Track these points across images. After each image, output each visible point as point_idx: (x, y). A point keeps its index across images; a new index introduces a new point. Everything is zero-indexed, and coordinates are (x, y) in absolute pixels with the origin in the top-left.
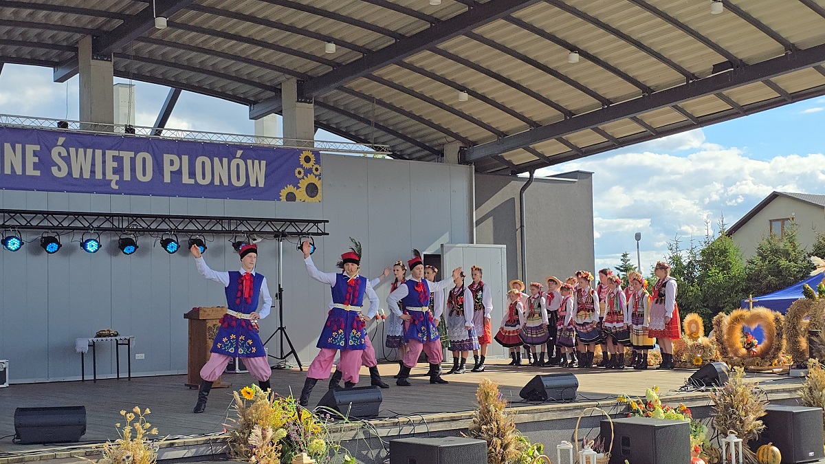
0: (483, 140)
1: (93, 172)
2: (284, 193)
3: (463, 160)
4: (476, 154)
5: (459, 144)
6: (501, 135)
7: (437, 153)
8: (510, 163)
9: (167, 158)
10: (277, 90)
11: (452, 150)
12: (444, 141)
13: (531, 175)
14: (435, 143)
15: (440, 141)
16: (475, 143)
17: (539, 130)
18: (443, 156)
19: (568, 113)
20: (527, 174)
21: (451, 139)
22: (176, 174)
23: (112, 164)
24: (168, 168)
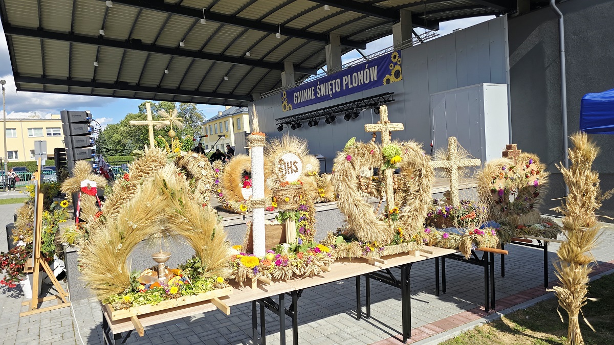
1: (326, 92)
2: (385, 80)
9: (344, 78)
22: (347, 85)
23: (330, 87)
24: (345, 83)
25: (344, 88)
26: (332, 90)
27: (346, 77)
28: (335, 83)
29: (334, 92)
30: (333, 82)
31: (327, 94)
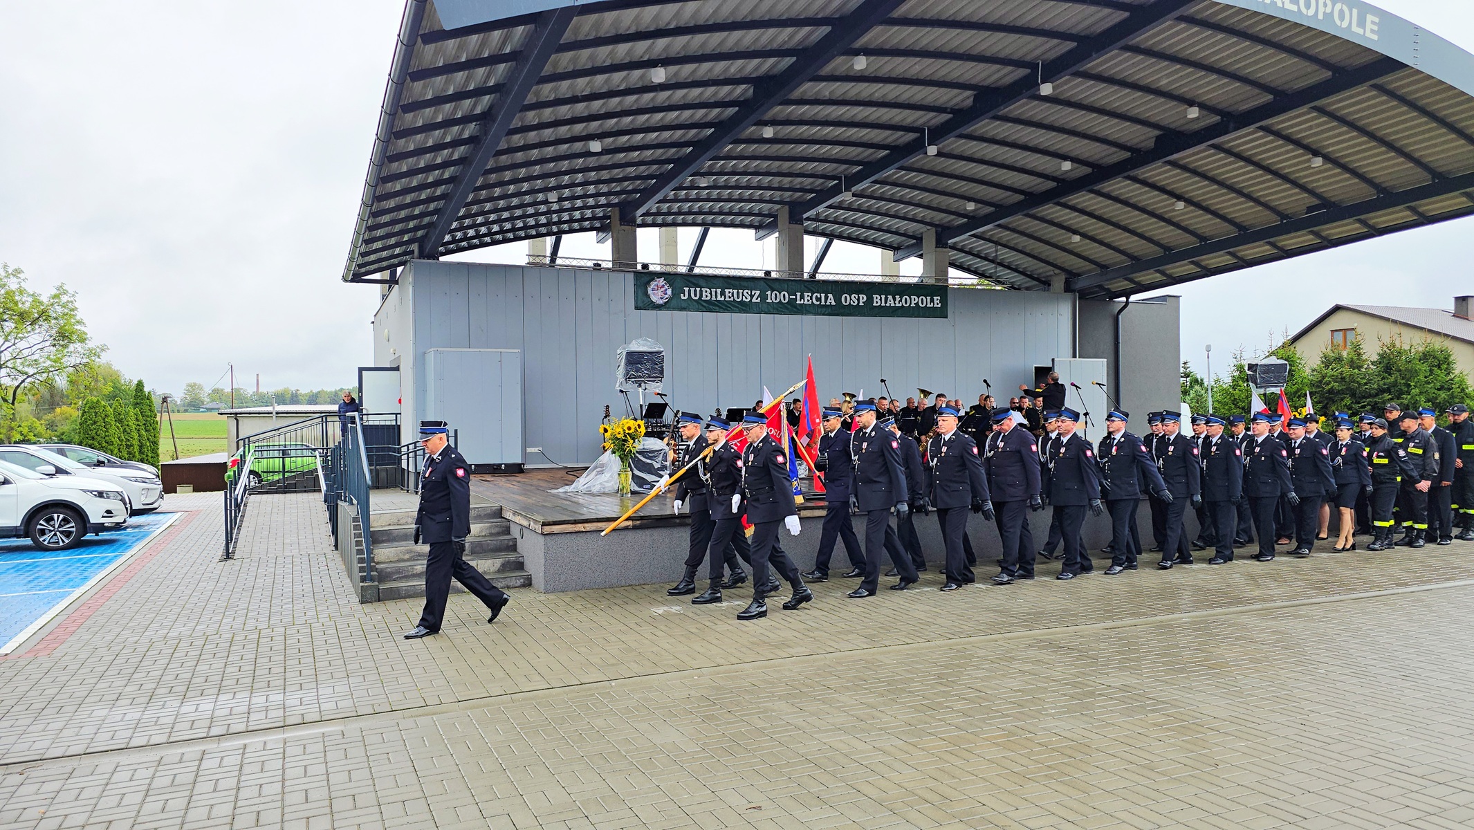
0: (1084, 273)
3: (1068, 288)
4: (1081, 284)
5: (1063, 277)
6: (1103, 267)
7: (1046, 283)
8: (1108, 290)
10: (919, 239)
11: (1058, 283)
12: (1052, 273)
13: (1127, 300)
14: (1044, 275)
15: (1048, 274)
16: (1079, 275)
17: (1138, 263)
18: (1049, 285)
19: (1166, 248)
20: (1124, 299)
21: (1057, 271)
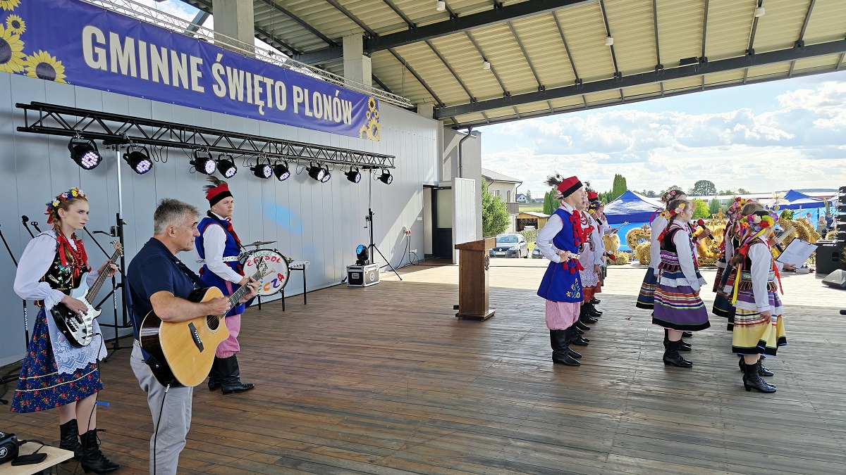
1: (245, 95)
3: (435, 116)
8: (456, 121)
9: (296, 89)
11: (426, 111)
12: (421, 101)
13: (470, 131)
16: (444, 105)
22: (302, 105)
23: (258, 90)
24: (296, 100)
25: (296, 111)
26: (263, 96)
27: (300, 90)
28: (273, 87)
29: (270, 105)
30: (269, 82)
31: (250, 101)
